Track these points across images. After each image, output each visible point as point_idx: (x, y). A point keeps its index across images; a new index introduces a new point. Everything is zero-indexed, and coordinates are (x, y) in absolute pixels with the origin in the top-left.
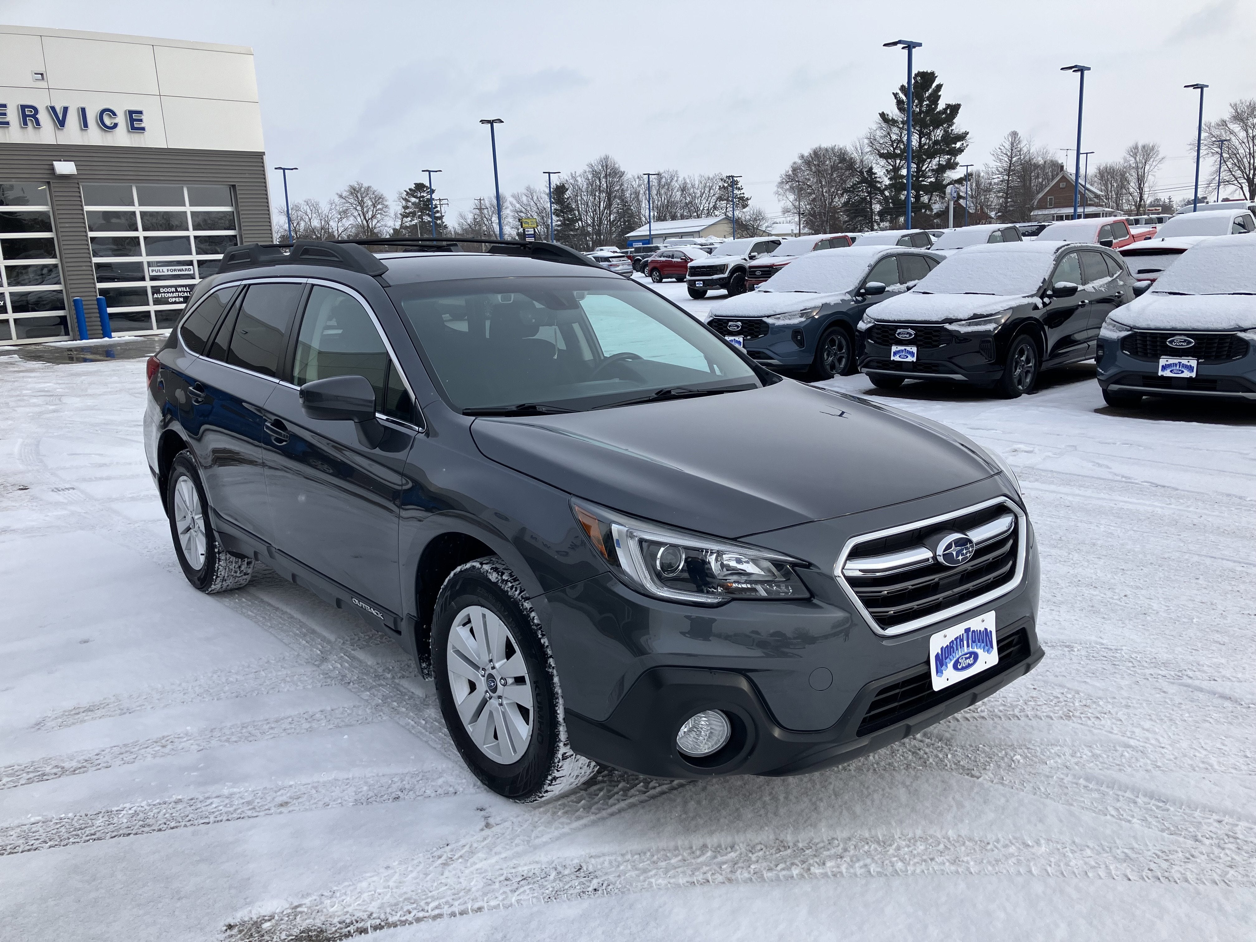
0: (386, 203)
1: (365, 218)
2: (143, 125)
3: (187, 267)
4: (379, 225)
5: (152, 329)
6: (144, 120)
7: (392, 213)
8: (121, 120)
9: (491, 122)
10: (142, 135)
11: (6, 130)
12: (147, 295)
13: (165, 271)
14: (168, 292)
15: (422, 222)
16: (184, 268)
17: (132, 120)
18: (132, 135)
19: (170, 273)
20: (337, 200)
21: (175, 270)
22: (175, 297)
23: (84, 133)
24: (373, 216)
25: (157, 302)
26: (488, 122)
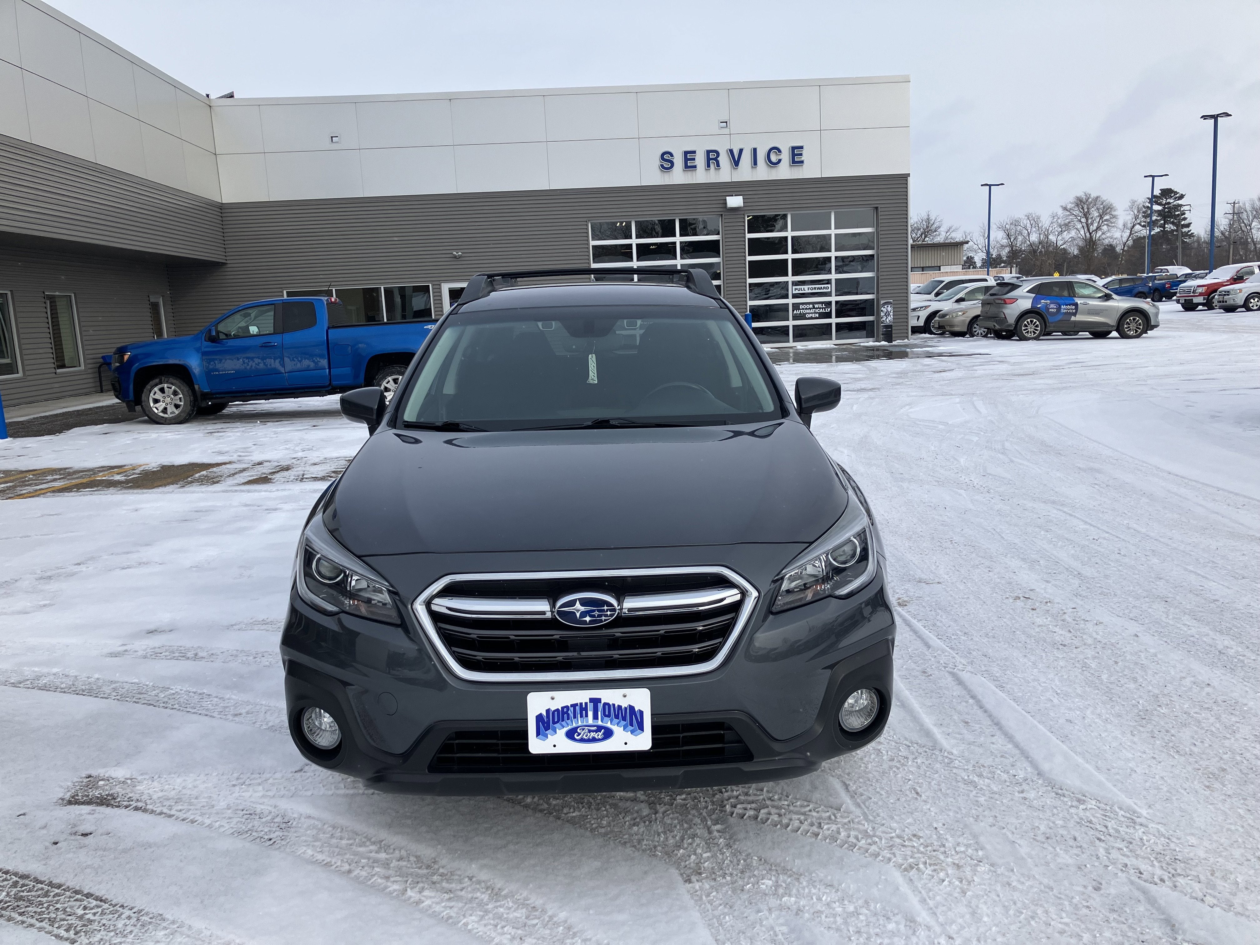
0: (1113, 213)
1: (1088, 230)
2: (802, 159)
3: (826, 286)
4: (1104, 236)
5: (788, 342)
6: (804, 154)
7: (1120, 223)
8: (785, 156)
9: (1215, 117)
10: (800, 168)
11: (694, 173)
12: (788, 311)
13: (806, 289)
14: (806, 309)
15: (1164, 232)
16: (823, 286)
17: (794, 155)
18: (793, 168)
19: (810, 291)
20: (1060, 212)
21: (815, 288)
22: (812, 313)
23: (754, 169)
24: (1098, 228)
25: (795, 318)
26: (1212, 117)
